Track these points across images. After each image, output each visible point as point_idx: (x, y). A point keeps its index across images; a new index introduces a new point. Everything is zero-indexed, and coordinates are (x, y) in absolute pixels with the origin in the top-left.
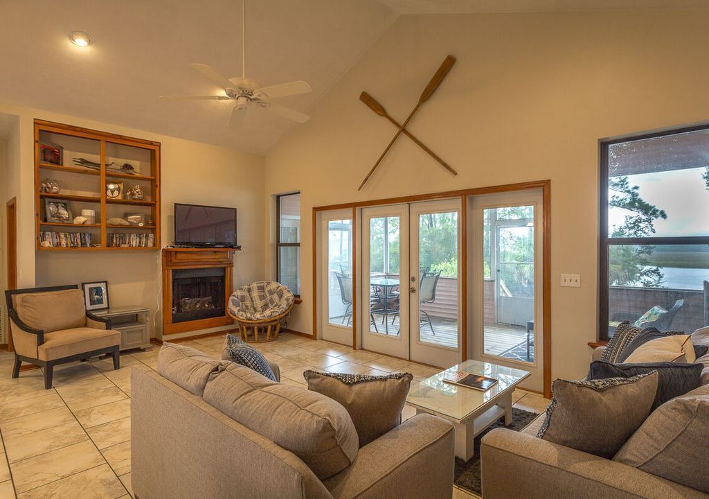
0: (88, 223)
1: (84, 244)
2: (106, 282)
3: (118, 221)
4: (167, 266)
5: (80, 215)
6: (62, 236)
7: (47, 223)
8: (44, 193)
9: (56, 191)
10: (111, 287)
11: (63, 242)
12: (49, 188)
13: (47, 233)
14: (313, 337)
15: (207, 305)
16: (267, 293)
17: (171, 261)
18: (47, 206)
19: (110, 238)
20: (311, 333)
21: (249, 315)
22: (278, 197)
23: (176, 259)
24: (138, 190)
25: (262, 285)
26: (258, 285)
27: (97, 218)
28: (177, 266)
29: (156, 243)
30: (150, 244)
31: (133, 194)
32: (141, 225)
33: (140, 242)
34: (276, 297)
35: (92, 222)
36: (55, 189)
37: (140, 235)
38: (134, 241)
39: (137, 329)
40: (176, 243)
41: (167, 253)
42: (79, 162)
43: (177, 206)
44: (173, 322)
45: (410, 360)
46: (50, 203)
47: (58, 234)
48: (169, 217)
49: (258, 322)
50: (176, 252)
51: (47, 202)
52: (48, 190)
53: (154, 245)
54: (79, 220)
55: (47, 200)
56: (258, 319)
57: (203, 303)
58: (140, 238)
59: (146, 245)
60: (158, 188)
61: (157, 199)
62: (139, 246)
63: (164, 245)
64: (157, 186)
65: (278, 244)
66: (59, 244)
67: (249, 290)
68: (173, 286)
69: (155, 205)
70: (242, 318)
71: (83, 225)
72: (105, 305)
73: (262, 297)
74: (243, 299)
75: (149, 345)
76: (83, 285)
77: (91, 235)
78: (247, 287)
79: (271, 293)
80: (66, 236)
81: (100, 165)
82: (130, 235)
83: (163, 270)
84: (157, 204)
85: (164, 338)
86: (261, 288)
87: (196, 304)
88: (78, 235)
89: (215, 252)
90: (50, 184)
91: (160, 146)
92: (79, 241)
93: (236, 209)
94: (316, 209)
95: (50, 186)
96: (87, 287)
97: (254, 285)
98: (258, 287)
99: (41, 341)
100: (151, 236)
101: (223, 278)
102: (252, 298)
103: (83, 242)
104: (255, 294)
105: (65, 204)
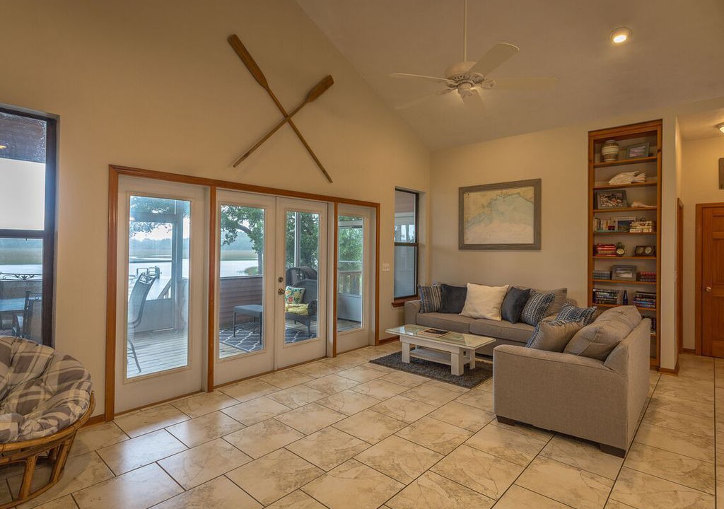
14: (107, 416)
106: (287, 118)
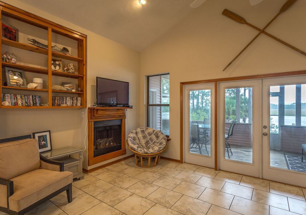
0: (39, 88)
1: (35, 104)
2: (49, 131)
3: (58, 87)
4: (91, 119)
5: (32, 82)
6: (19, 97)
7: (7, 87)
8: (4, 63)
9: (14, 62)
10: (53, 135)
11: (20, 102)
12: (9, 59)
13: (6, 95)
14: (181, 161)
15: (112, 144)
16: (147, 135)
17: (94, 116)
18: (7, 73)
19: (54, 100)
20: (179, 159)
21: (146, 150)
22: (148, 77)
23: (97, 114)
24: (72, 67)
25: (143, 129)
26: (141, 129)
27: (44, 85)
28: (97, 119)
29: (83, 104)
30: (79, 104)
31: (68, 70)
32: (74, 91)
33: (73, 103)
34: (153, 137)
35: (41, 88)
36: (14, 60)
37: (73, 98)
38: (69, 102)
39: (75, 165)
40: (97, 104)
41: (91, 110)
42: (31, 41)
43: (98, 78)
44: (94, 157)
45: (262, 179)
46: (9, 71)
47: (15, 95)
48: (92, 86)
49: (152, 154)
50: (97, 110)
51: (7, 71)
52: (8, 60)
53: (81, 105)
54: (32, 86)
55: (7, 69)
56: (152, 153)
57: (110, 143)
58: (73, 100)
59: (76, 105)
60: (85, 66)
61: (85, 74)
62: (72, 105)
63: (89, 105)
64: (84, 65)
65: (148, 105)
66: (16, 104)
67: (136, 133)
68: (94, 132)
69: (82, 78)
70: (141, 152)
71: (34, 90)
72: (49, 148)
73: (144, 137)
74: (134, 139)
75: (82, 174)
76: (34, 134)
77: (40, 97)
78: (135, 131)
79: (150, 134)
80: (21, 97)
81: (47, 46)
82: (66, 97)
83: (89, 122)
84: (85, 77)
85: (89, 168)
86: (143, 132)
87: (106, 143)
88: (31, 97)
89: (118, 109)
90: (9, 56)
91: (86, 38)
92: (31, 102)
93: (128, 83)
94: (183, 84)
95: (9, 57)
96: (37, 135)
97: (139, 130)
98: (141, 131)
99: (11, 191)
100: (79, 99)
101: (120, 126)
102: (138, 138)
103: (35, 102)
104: (140, 136)
105: (21, 73)
106: (262, 31)
